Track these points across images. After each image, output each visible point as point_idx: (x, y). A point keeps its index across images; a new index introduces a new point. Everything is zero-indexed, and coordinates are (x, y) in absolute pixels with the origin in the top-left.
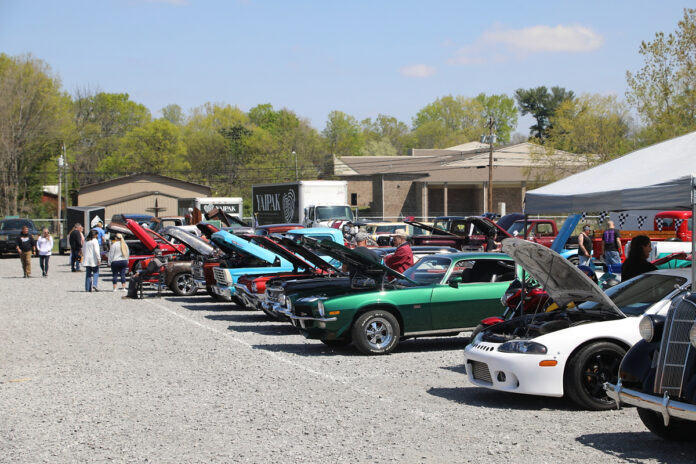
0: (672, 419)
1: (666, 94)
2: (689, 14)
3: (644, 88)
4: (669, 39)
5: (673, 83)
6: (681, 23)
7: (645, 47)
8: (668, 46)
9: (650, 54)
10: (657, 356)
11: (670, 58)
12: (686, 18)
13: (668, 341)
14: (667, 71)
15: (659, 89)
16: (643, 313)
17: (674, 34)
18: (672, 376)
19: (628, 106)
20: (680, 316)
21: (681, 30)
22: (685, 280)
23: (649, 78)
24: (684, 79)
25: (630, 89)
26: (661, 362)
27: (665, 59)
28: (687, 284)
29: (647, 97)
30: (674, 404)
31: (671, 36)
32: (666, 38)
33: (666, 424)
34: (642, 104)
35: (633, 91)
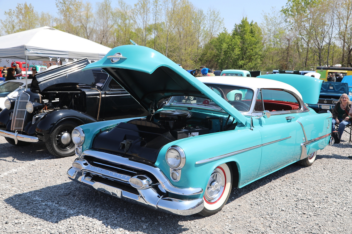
0: (19, 141)
1: (13, 28)
2: (19, 5)
3: (7, 25)
4: (13, 12)
5: (16, 25)
6: (17, 7)
7: (6, 13)
8: (13, 14)
9: (8, 15)
10: (12, 115)
11: (14, 18)
12: (18, 6)
13: (17, 109)
14: (13, 21)
15: (11, 26)
16: (6, 96)
17: (15, 10)
18: (19, 123)
19: (2, 30)
20: (22, 99)
21: (17, 9)
22: (23, 84)
23: (8, 23)
24: (19, 24)
25: (2, 25)
26: (14, 118)
27: (13, 17)
28: (24, 85)
29: (8, 28)
30: (19, 135)
31: (14, 11)
32: (12, 12)
33: (16, 143)
34: (6, 30)
35: (3, 26)
